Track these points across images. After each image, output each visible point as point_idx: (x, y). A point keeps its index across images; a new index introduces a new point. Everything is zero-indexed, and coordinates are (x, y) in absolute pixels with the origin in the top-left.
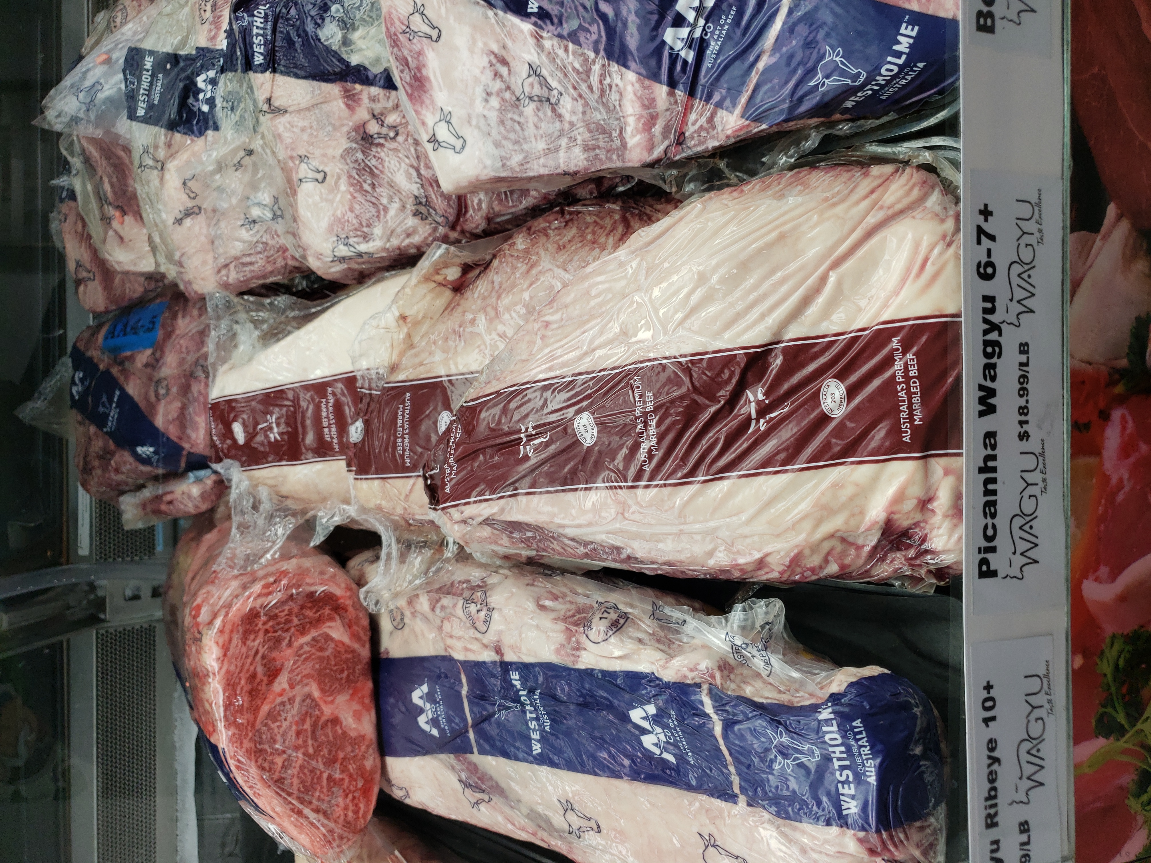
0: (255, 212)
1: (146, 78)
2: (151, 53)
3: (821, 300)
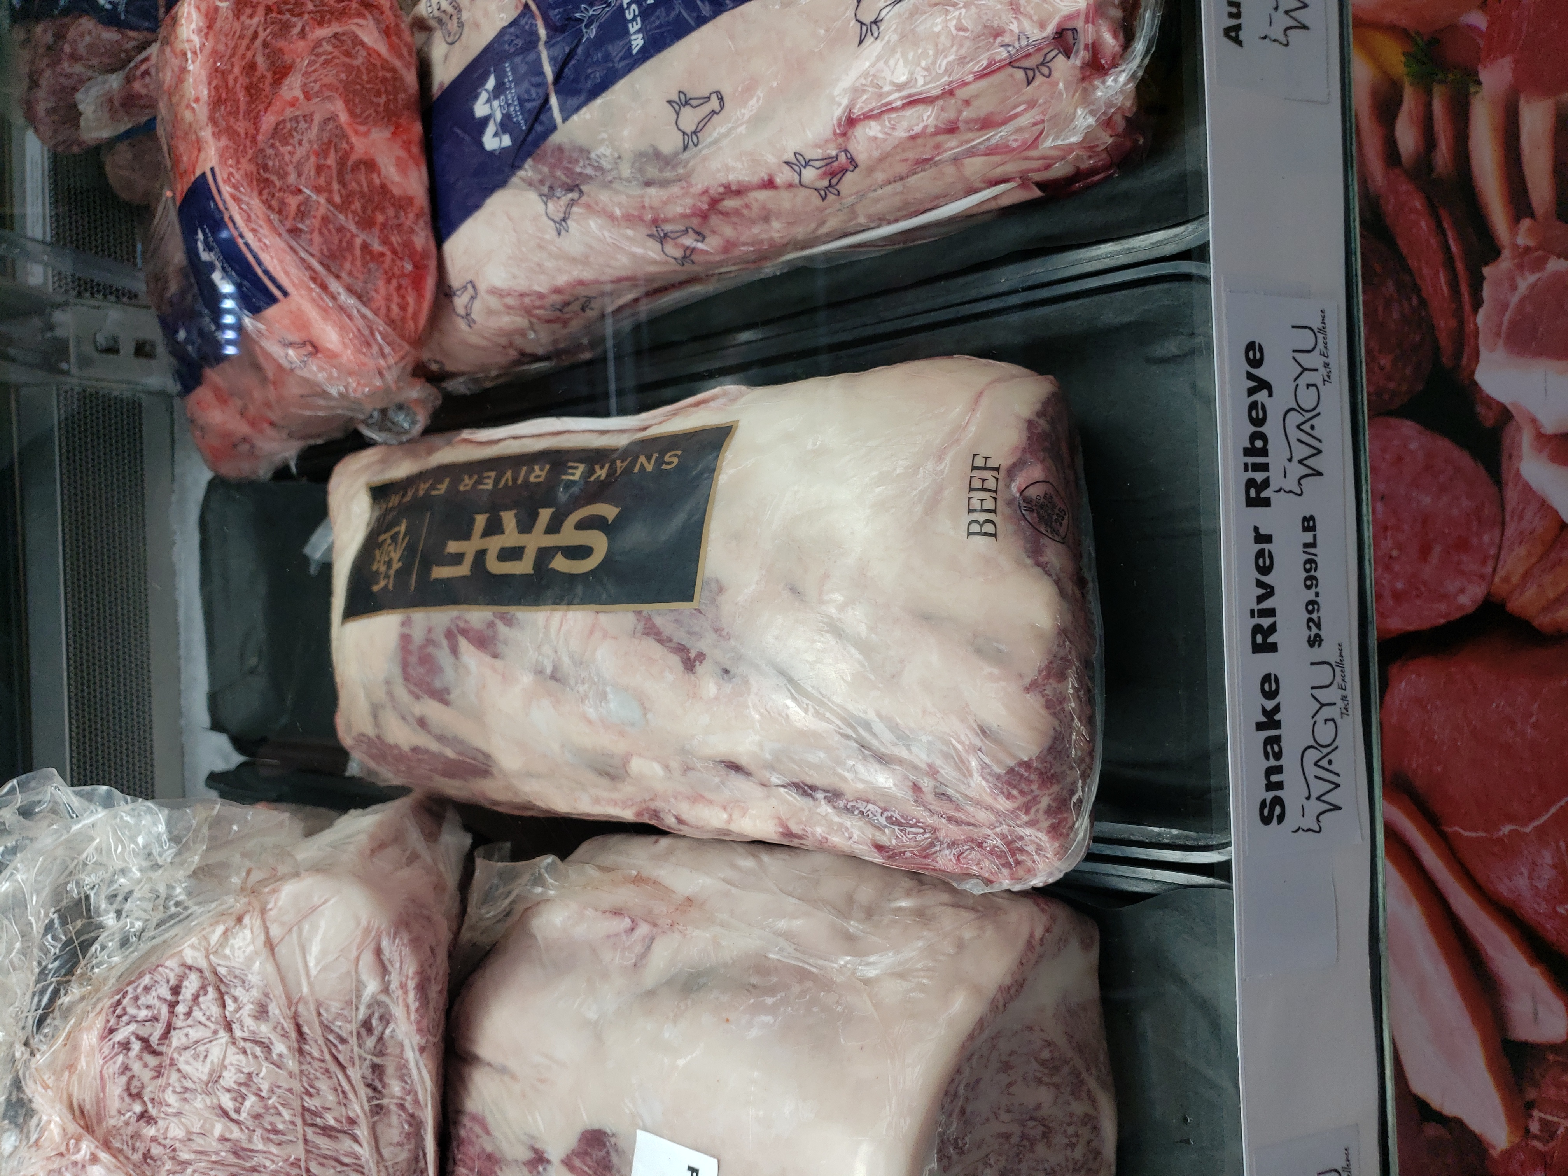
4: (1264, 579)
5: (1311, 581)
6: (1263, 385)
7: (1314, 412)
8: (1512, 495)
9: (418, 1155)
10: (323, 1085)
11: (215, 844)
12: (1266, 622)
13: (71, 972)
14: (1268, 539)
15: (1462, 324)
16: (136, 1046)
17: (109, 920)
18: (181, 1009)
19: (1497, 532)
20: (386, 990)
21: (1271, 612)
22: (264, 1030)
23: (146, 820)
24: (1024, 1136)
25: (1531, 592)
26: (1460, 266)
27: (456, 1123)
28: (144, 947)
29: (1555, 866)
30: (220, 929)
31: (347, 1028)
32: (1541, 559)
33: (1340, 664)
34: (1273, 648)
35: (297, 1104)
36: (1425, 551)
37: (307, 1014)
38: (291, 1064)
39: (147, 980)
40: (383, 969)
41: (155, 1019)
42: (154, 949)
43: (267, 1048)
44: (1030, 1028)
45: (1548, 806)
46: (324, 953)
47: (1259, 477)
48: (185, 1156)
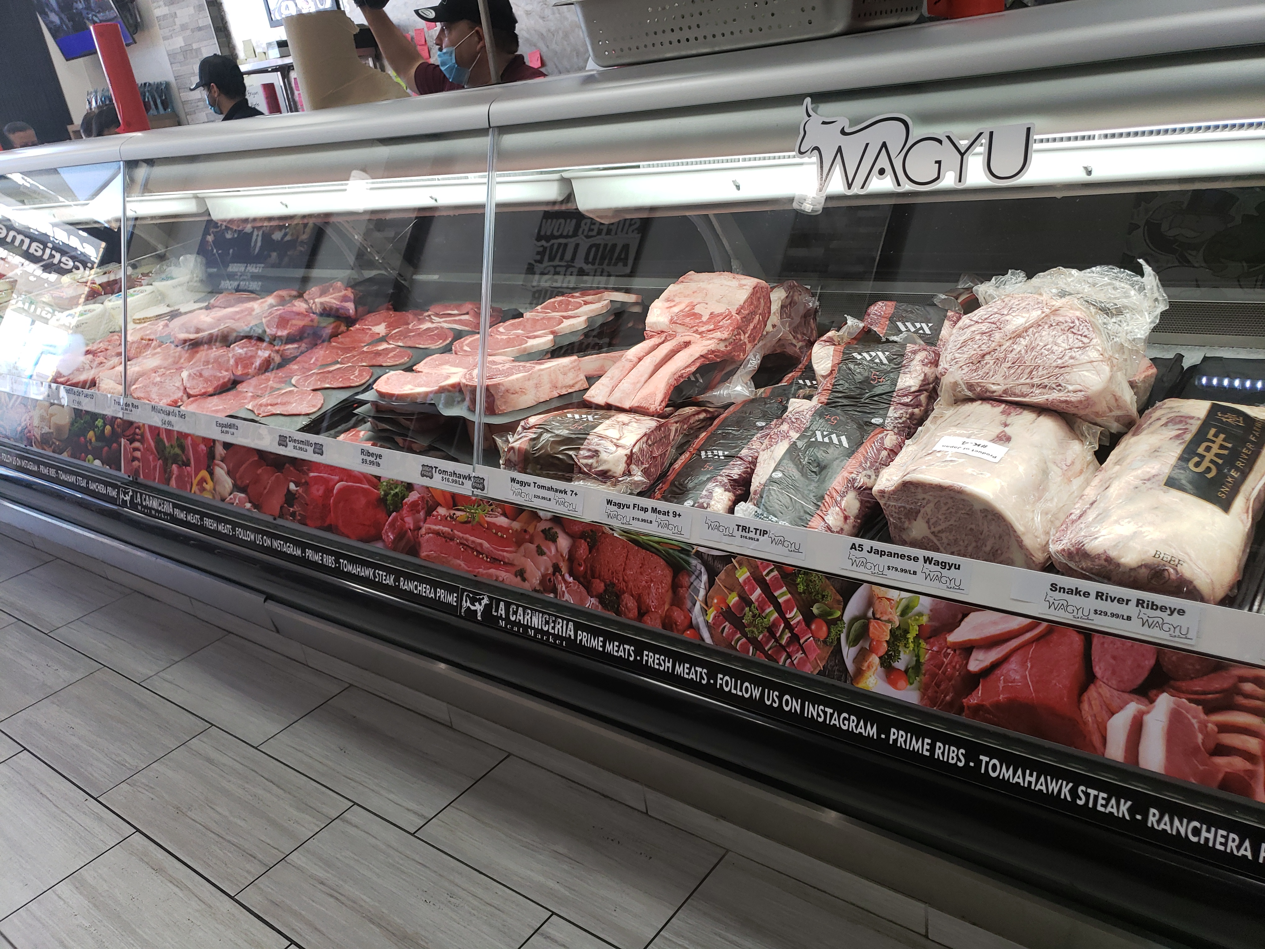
4: (1116, 600)
5: (1113, 615)
6: (1172, 613)
7: (1161, 629)
8: (1126, 696)
9: (1015, 395)
10: (1045, 372)
11: (1131, 351)
12: (1104, 597)
13: (1100, 309)
14: (1127, 604)
15: (1183, 692)
16: (1072, 325)
17: (1114, 320)
18: (1079, 337)
19: (1115, 687)
20: (1068, 392)
21: (1106, 600)
22: (1066, 358)
23: (1142, 332)
24: (979, 539)
25: (1095, 695)
26: (1203, 697)
27: (1021, 408)
28: (1102, 329)
29: (1014, 679)
30: (1100, 349)
31: (1060, 381)
32: (1105, 702)
33: (1088, 619)
34: (1097, 598)
35: (1042, 364)
36: (1114, 658)
37: (1067, 369)
38: (1054, 364)
39: (1091, 329)
40: (1075, 392)
41: (1079, 330)
42: (1100, 331)
43: (1061, 358)
44: (1008, 548)
45: (1032, 682)
46: (1085, 376)
47: (1145, 605)
48: (1036, 335)
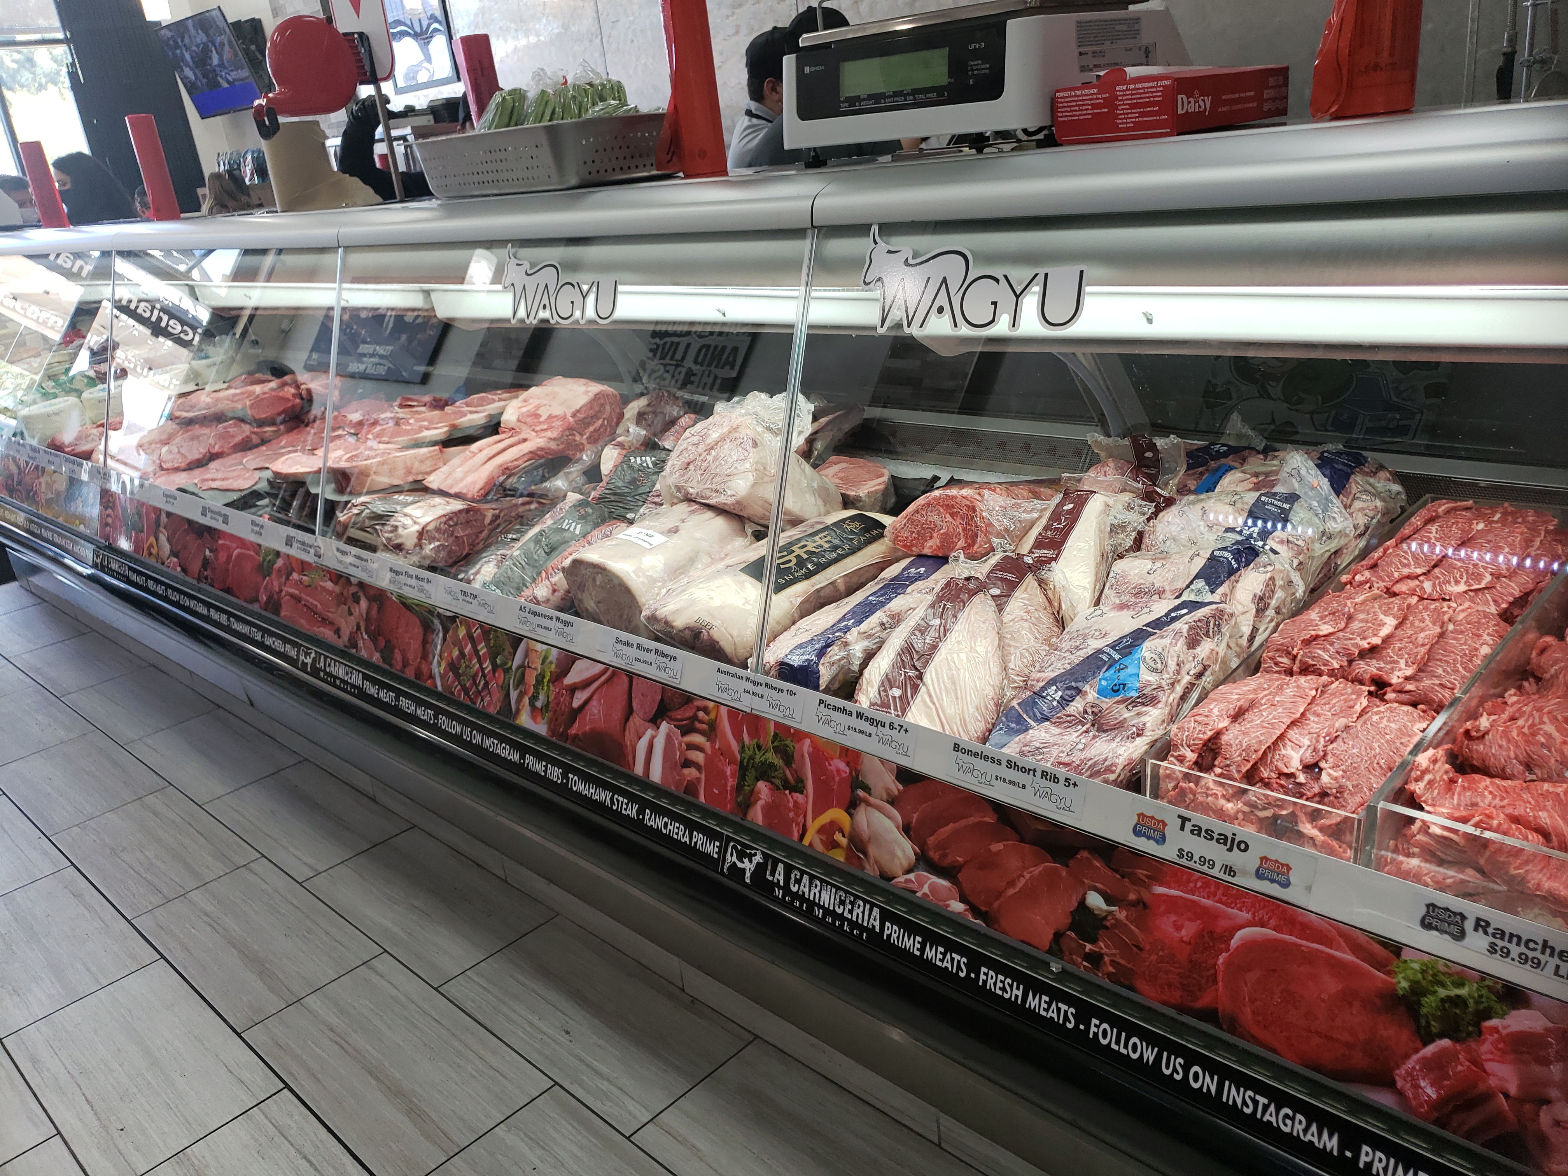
0: (1168, 543)
1: (1279, 504)
2: (1291, 508)
3: (928, 700)
